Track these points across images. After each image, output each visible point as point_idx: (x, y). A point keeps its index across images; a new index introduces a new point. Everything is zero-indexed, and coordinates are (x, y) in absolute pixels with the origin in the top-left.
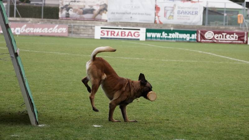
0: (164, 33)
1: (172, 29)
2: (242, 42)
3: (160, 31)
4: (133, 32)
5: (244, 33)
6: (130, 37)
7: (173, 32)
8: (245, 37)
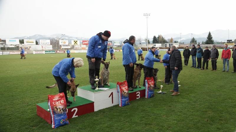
0: (49, 52)
2: (64, 53)
6: (41, 53)
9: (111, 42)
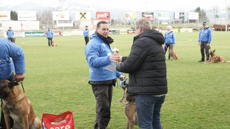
0: (32, 33)
1: (35, 32)
2: (60, 35)
3: (30, 33)
4: (20, 34)
5: (61, 32)
6: (19, 36)
7: (35, 33)
8: (62, 33)
9: (152, 14)
